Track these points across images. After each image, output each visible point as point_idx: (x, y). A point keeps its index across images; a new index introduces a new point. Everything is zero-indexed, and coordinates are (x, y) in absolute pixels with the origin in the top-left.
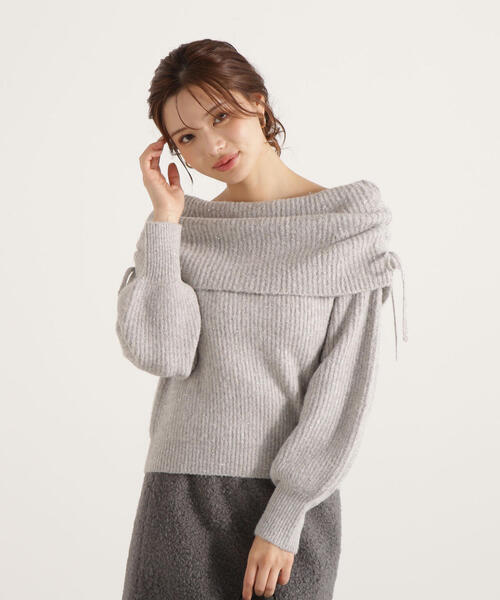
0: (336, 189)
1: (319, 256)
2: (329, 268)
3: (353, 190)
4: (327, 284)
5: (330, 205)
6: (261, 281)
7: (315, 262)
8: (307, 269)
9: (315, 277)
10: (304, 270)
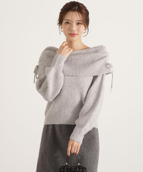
0: (94, 47)
1: (92, 65)
2: (95, 68)
3: (99, 48)
4: (94, 72)
5: (93, 51)
6: (77, 72)
7: (91, 66)
8: (89, 69)
9: (91, 71)
10: (88, 69)
